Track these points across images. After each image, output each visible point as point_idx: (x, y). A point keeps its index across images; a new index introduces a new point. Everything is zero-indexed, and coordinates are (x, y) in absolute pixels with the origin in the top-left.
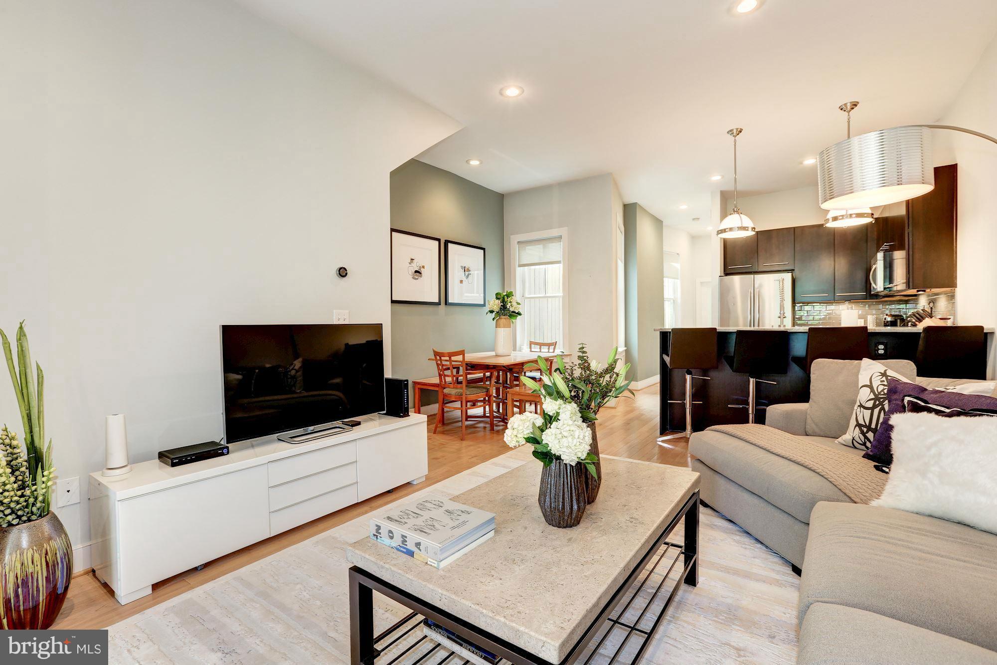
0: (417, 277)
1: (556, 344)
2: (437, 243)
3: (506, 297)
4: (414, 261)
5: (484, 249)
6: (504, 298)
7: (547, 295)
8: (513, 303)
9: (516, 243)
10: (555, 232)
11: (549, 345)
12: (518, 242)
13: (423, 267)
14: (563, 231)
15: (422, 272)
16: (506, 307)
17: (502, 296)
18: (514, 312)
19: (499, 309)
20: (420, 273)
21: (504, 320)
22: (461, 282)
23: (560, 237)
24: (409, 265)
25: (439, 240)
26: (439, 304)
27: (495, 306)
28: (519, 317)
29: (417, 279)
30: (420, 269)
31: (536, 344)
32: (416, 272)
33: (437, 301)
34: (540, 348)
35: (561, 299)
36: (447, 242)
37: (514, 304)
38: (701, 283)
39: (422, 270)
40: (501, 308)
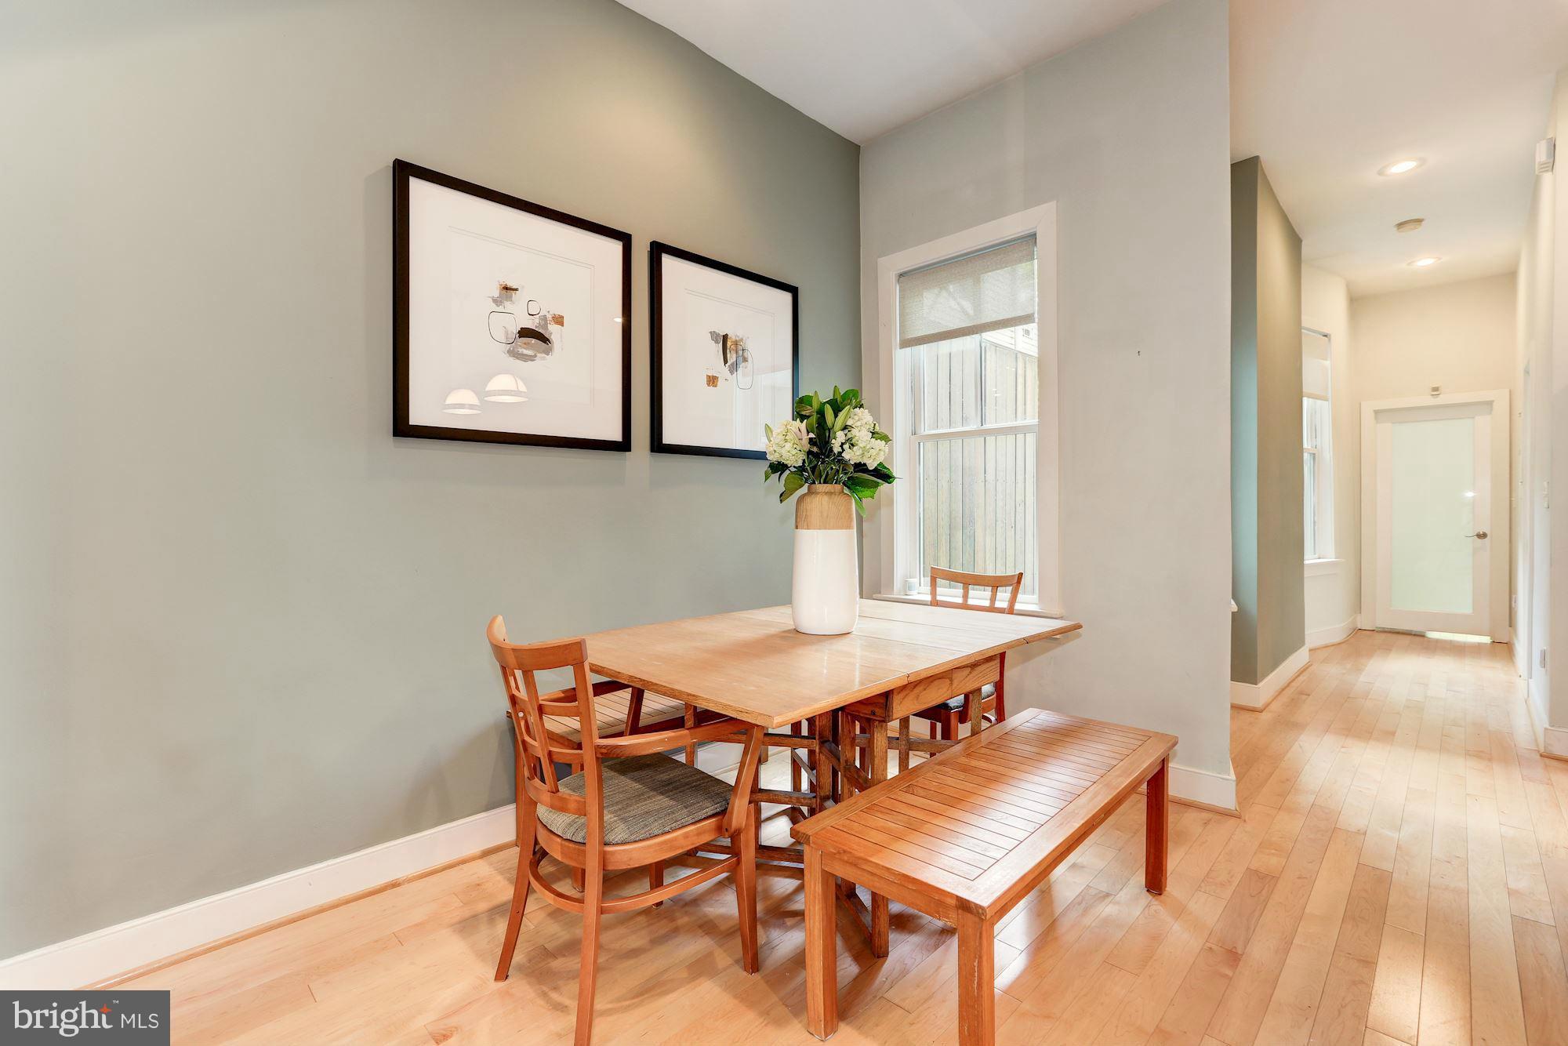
0: (529, 352)
1: (1019, 582)
2: (616, 247)
3: (829, 412)
4: (515, 295)
5: (793, 291)
6: (821, 413)
7: (987, 426)
8: (855, 432)
9: (892, 276)
10: (1011, 226)
11: (996, 583)
12: (901, 275)
13: (559, 320)
14: (1042, 218)
15: (553, 338)
16: (831, 450)
17: (816, 405)
18: (860, 467)
19: (802, 456)
20: (544, 339)
21: (825, 500)
22: (712, 381)
23: (1032, 238)
24: (494, 307)
25: (625, 239)
26: (624, 445)
27: (788, 446)
28: (884, 487)
29: (531, 358)
30: (545, 327)
31: (953, 578)
32: (525, 333)
33: (616, 436)
34: (966, 596)
35: (1031, 439)
36: (657, 250)
37: (861, 435)
38: (1377, 412)
39: (553, 331)
40: (809, 453)
